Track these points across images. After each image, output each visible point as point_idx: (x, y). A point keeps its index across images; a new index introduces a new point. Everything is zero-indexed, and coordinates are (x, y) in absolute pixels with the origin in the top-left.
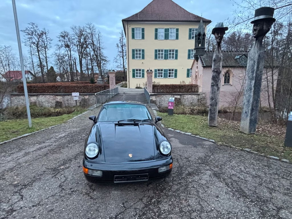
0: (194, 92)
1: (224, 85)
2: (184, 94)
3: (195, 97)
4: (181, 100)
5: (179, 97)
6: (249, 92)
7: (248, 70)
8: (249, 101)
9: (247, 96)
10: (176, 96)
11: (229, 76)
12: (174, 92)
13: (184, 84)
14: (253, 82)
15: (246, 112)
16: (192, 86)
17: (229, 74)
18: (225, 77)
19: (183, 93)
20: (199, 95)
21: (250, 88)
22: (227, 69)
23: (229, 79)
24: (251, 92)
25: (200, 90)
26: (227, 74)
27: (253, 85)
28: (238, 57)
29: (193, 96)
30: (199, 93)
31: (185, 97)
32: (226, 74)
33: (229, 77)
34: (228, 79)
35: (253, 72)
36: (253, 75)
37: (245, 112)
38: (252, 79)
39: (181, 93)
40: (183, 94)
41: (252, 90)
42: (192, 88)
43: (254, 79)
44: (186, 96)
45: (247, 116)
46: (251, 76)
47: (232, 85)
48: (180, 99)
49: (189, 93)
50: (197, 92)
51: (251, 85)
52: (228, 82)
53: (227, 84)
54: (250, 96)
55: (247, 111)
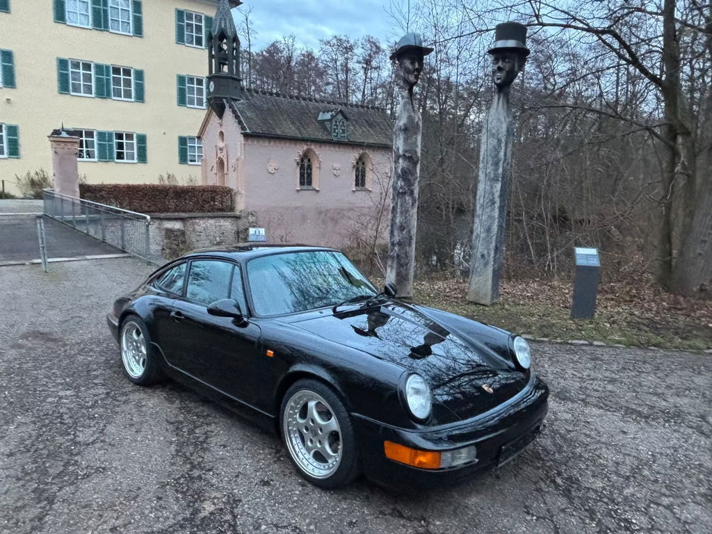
0: (222, 210)
1: (301, 190)
2: (195, 218)
3: (227, 225)
4: (187, 237)
5: (177, 225)
6: (488, 210)
7: (483, 159)
8: (488, 230)
9: (484, 217)
10: (169, 225)
11: (310, 167)
12: (160, 211)
13: (173, 183)
14: (499, 186)
15: (483, 256)
16: (215, 192)
17: (309, 160)
18: (300, 169)
19: (190, 212)
20: (238, 218)
21: (490, 200)
22: (305, 148)
23: (311, 174)
24: (493, 210)
25: (241, 205)
26: (306, 161)
27: (497, 194)
28: (328, 116)
29: (222, 222)
30: (237, 213)
31: (197, 227)
32: (302, 160)
33: (311, 170)
34: (307, 173)
35: (496, 164)
36: (496, 170)
37: (479, 255)
38: (495, 180)
39: (183, 215)
40: (191, 218)
41: (497, 205)
42: (213, 199)
43: (500, 179)
44: (201, 222)
45: (486, 264)
46: (492, 172)
47: (318, 191)
48: (183, 233)
49: (210, 214)
50: (232, 209)
51: (493, 195)
52: (310, 183)
53: (306, 187)
54: (490, 217)
55: (485, 252)
